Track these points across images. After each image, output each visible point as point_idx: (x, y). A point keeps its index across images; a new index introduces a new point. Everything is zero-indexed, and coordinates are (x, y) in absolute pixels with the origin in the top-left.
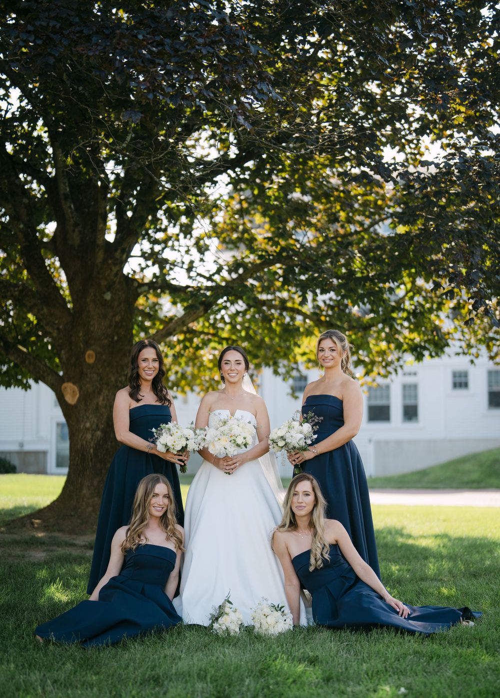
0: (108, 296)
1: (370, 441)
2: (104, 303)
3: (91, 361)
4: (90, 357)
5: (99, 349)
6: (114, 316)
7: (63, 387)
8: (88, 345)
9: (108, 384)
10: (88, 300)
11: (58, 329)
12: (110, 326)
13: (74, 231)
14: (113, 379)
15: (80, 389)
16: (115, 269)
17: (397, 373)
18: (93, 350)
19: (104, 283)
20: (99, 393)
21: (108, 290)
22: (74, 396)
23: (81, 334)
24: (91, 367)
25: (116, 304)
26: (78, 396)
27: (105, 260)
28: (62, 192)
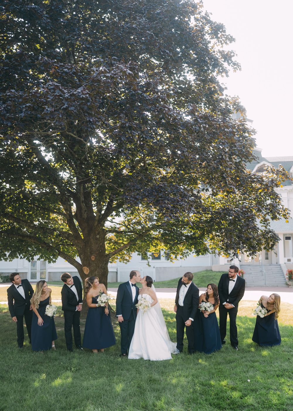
0: (98, 237)
1: (154, 267)
2: (97, 239)
3: (93, 259)
4: (93, 258)
5: (96, 255)
6: (100, 243)
7: (83, 268)
8: (91, 254)
9: (98, 267)
10: (91, 238)
11: (80, 247)
12: (99, 247)
13: (85, 213)
14: (100, 265)
15: (90, 269)
16: (101, 228)
17: (186, 258)
18: (94, 255)
19: (97, 232)
20: (96, 270)
21: (98, 235)
22: (87, 271)
23: (89, 250)
24: (93, 261)
25: (100, 239)
26: (89, 271)
27: (98, 224)
28: (81, 200)
